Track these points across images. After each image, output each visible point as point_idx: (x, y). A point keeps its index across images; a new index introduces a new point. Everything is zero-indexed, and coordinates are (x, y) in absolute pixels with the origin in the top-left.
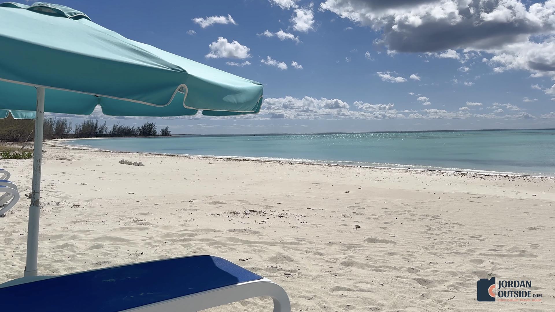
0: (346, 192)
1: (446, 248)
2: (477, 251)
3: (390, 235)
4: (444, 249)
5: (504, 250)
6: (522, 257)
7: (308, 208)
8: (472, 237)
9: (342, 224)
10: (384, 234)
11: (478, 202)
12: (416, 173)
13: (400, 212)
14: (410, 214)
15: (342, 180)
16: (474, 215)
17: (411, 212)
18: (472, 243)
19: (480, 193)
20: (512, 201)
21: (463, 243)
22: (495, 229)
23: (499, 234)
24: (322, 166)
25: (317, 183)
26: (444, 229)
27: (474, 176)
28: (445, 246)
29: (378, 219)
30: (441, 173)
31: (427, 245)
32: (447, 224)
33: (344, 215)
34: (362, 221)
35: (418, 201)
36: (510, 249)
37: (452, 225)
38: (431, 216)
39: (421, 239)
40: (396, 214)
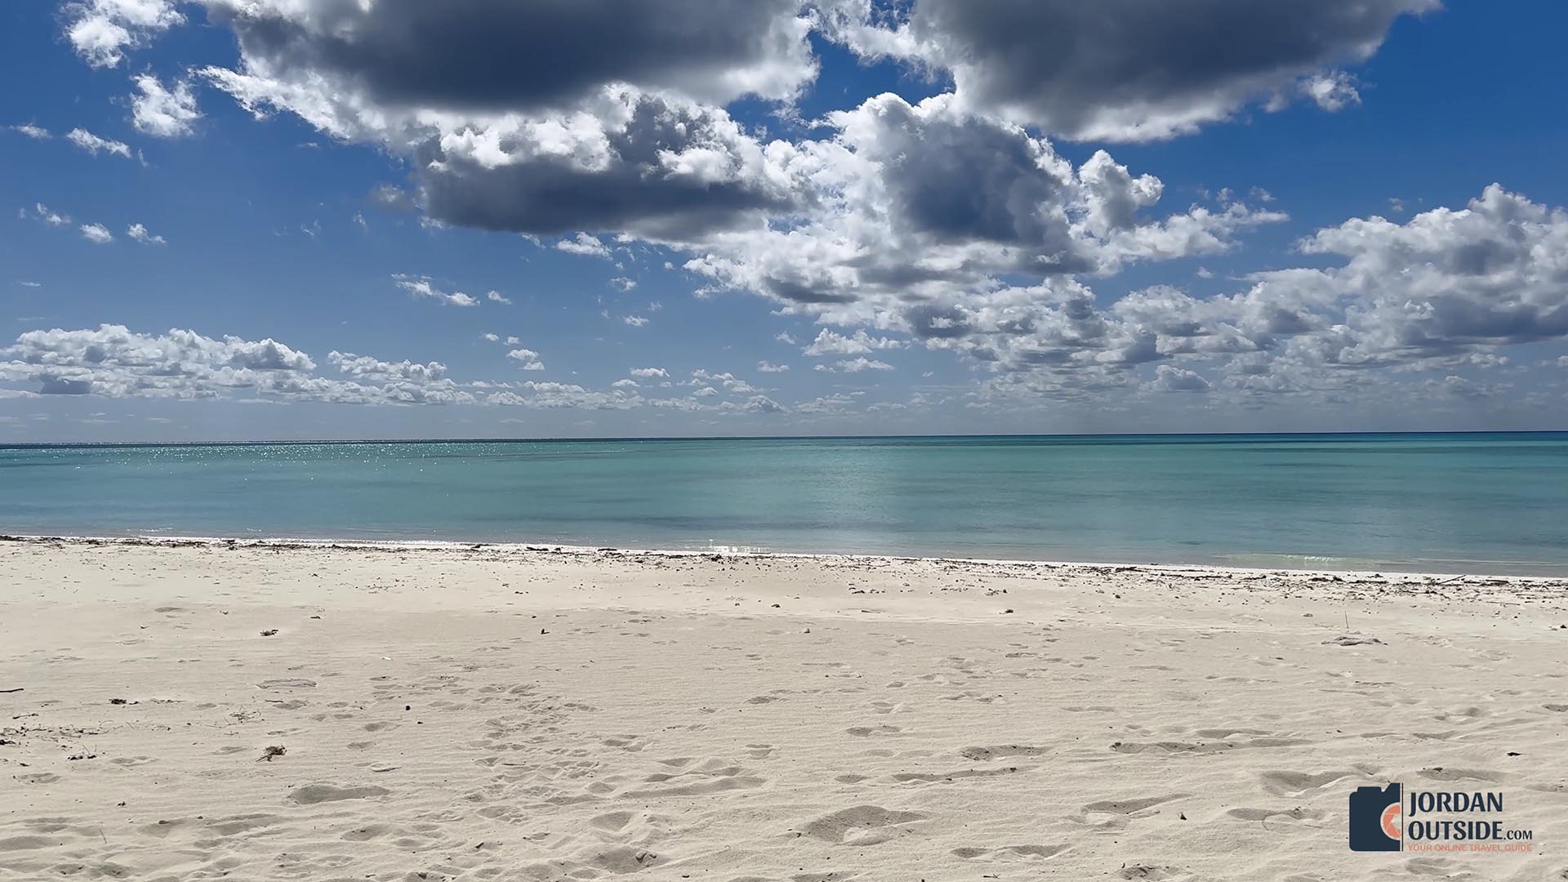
0: (266, 634)
1: (532, 789)
2: (615, 787)
3: (375, 769)
4: (527, 792)
5: (687, 774)
6: (728, 789)
7: (116, 702)
8: (610, 743)
9: (223, 749)
10: (359, 765)
11: (641, 635)
12: (494, 560)
13: (423, 687)
14: (454, 688)
15: (262, 592)
16: (625, 673)
17: (456, 683)
18: (607, 762)
19: (649, 609)
20: (725, 625)
21: (582, 765)
22: (671, 712)
23: (680, 726)
24: (205, 549)
25: (171, 609)
26: (539, 726)
27: (641, 562)
28: (531, 781)
29: (350, 716)
30: (561, 556)
31: (480, 787)
32: (550, 708)
33: (238, 715)
34: (295, 730)
35: (483, 645)
36: (703, 767)
37: (561, 712)
38: (511, 689)
39: (466, 770)
40: (411, 694)
